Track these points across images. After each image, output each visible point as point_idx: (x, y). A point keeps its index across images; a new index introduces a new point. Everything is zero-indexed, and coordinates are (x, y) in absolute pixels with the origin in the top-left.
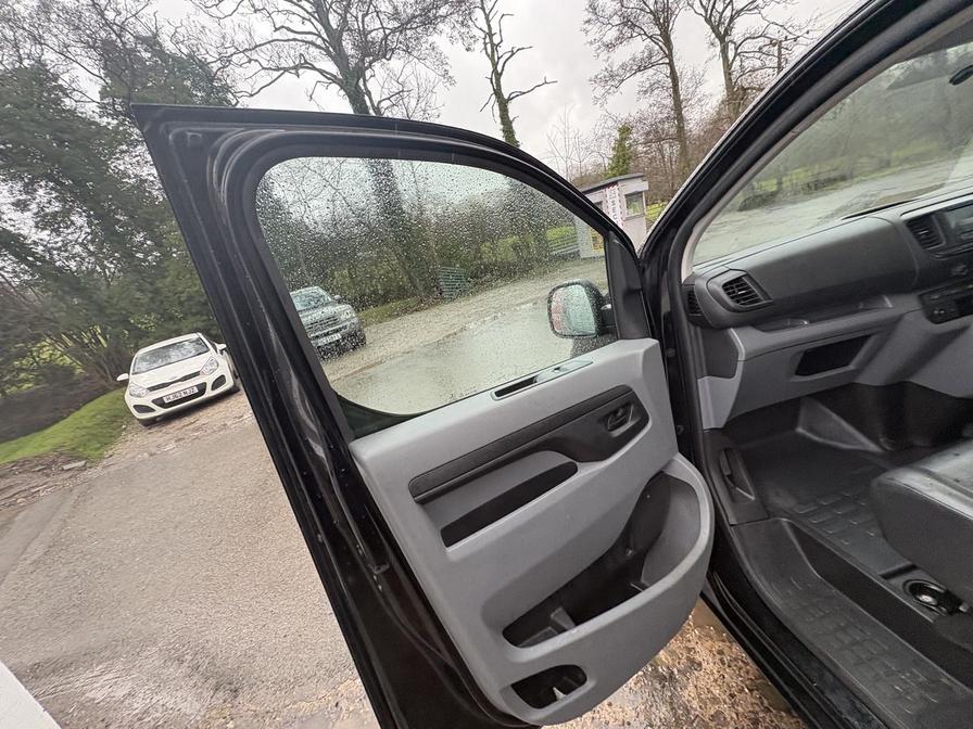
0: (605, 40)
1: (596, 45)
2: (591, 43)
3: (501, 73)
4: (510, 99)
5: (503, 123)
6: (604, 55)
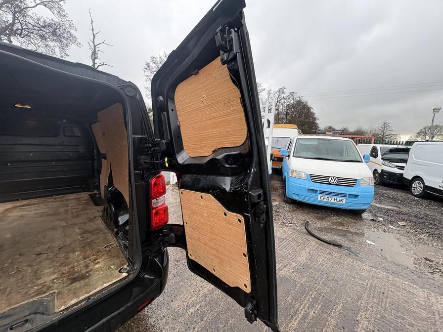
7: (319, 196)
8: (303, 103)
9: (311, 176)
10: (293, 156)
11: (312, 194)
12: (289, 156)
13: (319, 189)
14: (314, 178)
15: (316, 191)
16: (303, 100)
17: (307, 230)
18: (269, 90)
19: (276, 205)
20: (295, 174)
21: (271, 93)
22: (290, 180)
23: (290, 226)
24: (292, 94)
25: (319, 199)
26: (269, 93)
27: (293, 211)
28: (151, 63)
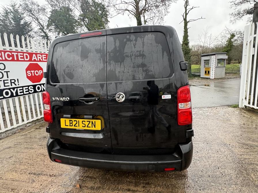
4: (188, 22)
5: (184, 29)
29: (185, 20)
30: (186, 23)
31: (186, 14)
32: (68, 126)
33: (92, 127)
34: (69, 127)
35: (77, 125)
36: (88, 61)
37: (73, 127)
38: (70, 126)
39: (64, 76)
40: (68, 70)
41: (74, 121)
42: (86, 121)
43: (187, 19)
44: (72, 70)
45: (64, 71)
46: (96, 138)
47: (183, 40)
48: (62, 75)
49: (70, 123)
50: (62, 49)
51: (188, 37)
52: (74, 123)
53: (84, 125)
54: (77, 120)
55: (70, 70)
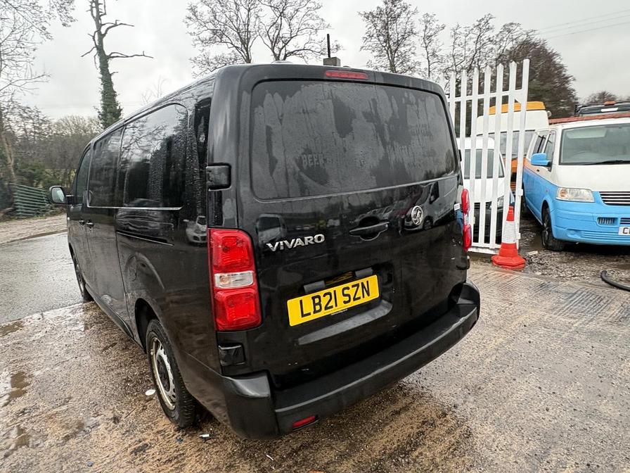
0: (201, 36)
1: (196, 37)
2: (191, 34)
3: (104, 35)
4: (110, 57)
5: (102, 73)
6: (200, 46)
7: (621, 228)
8: (535, 44)
9: (603, 194)
10: (560, 164)
11: (607, 227)
12: (549, 165)
13: (619, 216)
14: (609, 198)
15: (613, 220)
16: (536, 38)
17: (606, 282)
18: (455, 26)
19: (535, 255)
20: (568, 196)
21: (460, 33)
22: (561, 207)
23: (575, 280)
24: (508, 28)
25: (621, 233)
26: (455, 34)
27: (569, 261)
28: (199, 5)
29: (100, 49)
30: (104, 60)
31: (102, 36)
32: (309, 314)
33: (364, 297)
34: (313, 317)
35: (332, 303)
36: (354, 138)
37: (323, 313)
38: (315, 312)
39: (300, 176)
40: (310, 160)
41: (325, 295)
42: (350, 287)
43: (105, 49)
44: (321, 161)
45: (300, 163)
46: (377, 317)
47: (102, 102)
48: (295, 173)
49: (315, 305)
50: (282, 100)
51: (115, 96)
52: (324, 301)
53: (347, 299)
54: (331, 290)
55: (315, 160)
